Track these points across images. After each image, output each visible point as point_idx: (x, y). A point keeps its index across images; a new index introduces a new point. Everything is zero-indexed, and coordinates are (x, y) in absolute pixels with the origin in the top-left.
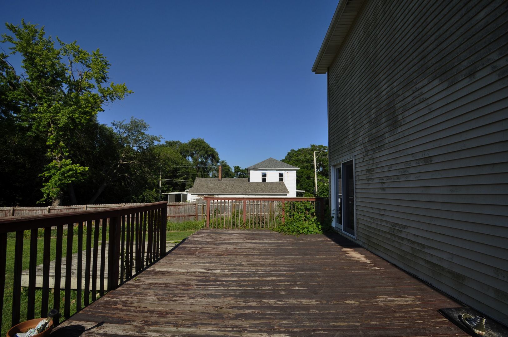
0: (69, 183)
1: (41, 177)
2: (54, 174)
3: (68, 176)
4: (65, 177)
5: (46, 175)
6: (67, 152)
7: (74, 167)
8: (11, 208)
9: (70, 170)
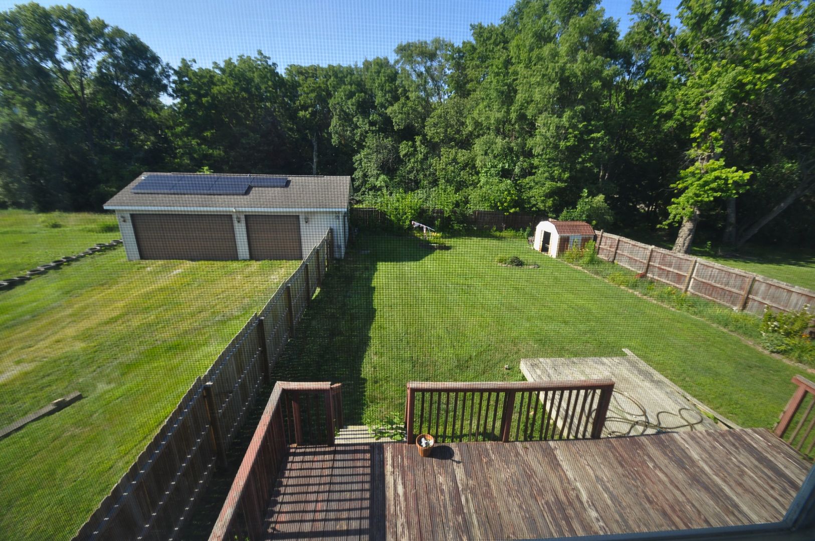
0: (710, 201)
1: (673, 188)
2: (692, 184)
3: (712, 189)
4: (705, 192)
5: (680, 186)
6: (720, 147)
7: (725, 173)
8: (616, 237)
9: (717, 178)
